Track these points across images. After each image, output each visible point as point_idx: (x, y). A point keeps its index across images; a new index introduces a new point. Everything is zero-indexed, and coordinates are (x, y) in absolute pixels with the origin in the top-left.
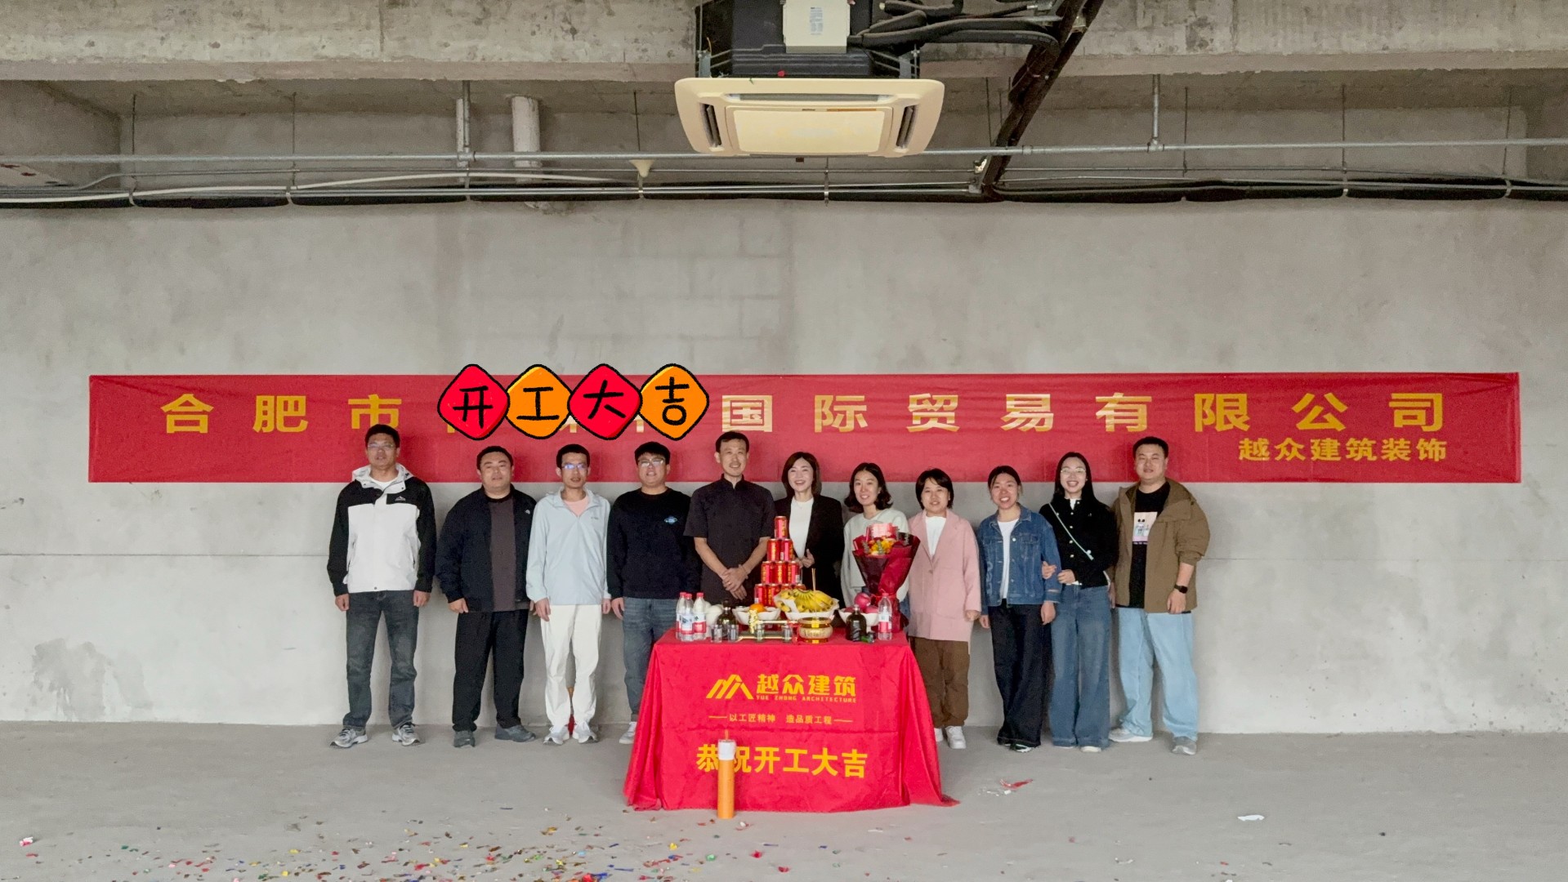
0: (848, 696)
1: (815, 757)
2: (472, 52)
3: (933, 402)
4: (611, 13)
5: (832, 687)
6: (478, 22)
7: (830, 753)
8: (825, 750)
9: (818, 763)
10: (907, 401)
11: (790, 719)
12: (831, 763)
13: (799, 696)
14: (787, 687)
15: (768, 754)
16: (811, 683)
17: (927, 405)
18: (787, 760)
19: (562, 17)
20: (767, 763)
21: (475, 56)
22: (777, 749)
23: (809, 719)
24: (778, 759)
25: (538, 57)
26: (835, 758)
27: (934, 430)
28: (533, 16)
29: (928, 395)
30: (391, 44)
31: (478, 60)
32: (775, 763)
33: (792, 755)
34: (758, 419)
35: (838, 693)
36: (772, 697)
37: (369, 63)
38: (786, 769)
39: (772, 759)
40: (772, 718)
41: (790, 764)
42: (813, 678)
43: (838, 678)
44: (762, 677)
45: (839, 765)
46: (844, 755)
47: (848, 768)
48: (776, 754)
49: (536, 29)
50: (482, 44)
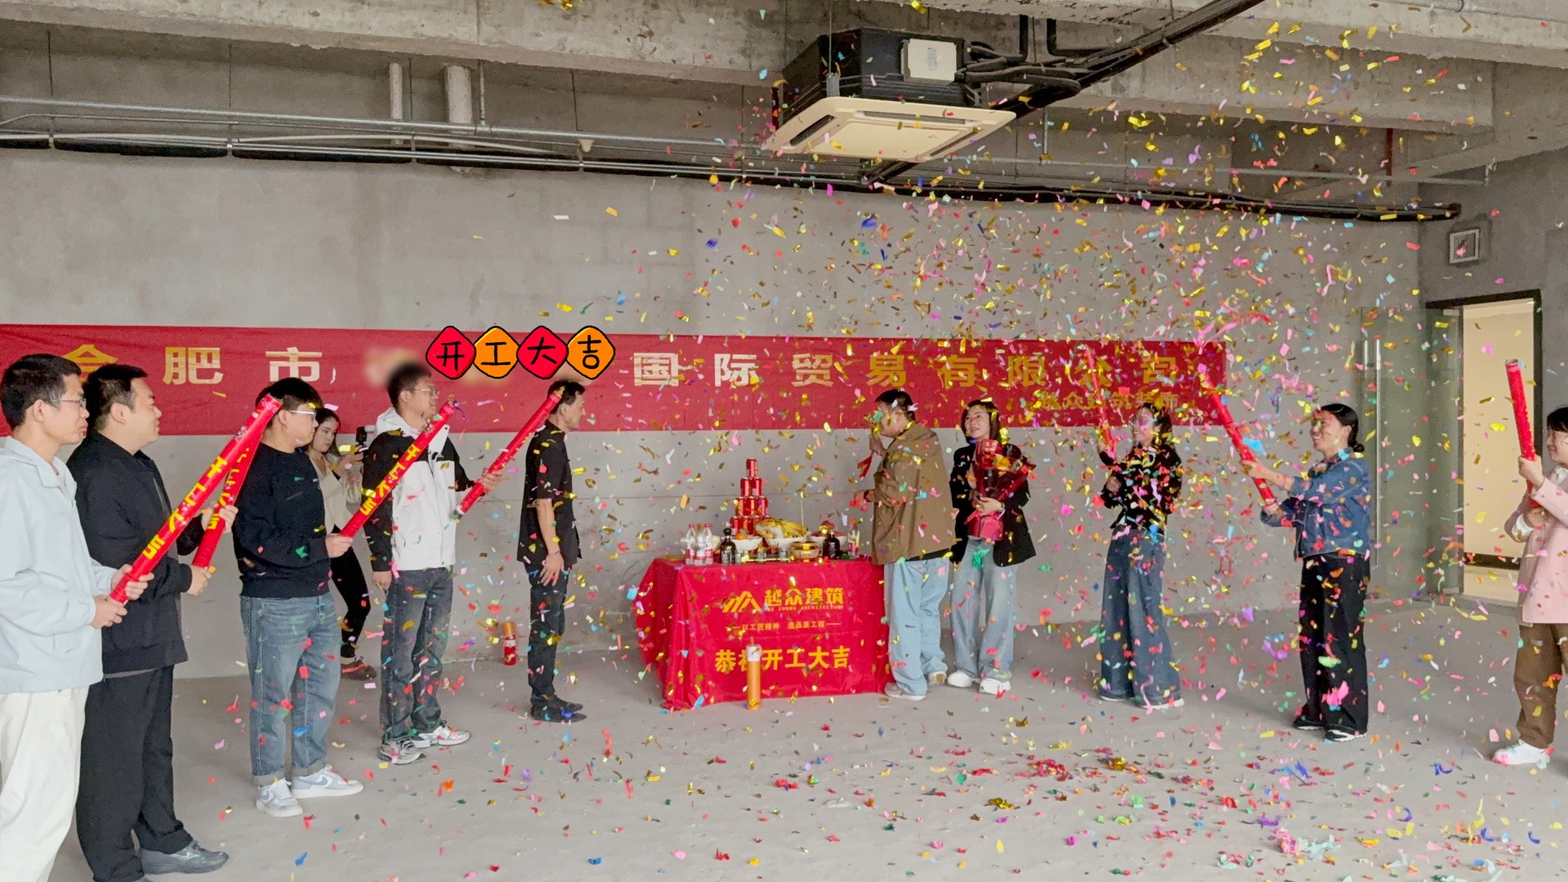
0: (837, 603)
1: (811, 654)
2: (562, 43)
3: (813, 361)
4: (682, 21)
5: (824, 596)
6: (567, 17)
7: (823, 650)
8: (819, 648)
9: (813, 659)
10: (792, 359)
11: (791, 626)
12: (825, 659)
13: (798, 606)
14: (790, 600)
15: (773, 655)
16: (809, 596)
17: (808, 363)
18: (788, 658)
19: (641, 20)
20: (772, 662)
21: (564, 48)
22: (780, 651)
23: (806, 625)
24: (781, 658)
25: (620, 54)
26: (827, 654)
27: (813, 385)
28: (616, 17)
29: (808, 355)
30: (488, 30)
31: (567, 51)
32: (779, 662)
33: (792, 655)
34: (665, 375)
35: (829, 601)
36: (776, 608)
37: (467, 44)
38: (787, 666)
39: (777, 659)
40: (776, 626)
41: (792, 662)
42: (809, 590)
43: (829, 589)
44: (768, 592)
45: (829, 659)
46: (834, 651)
47: (836, 661)
48: (780, 655)
49: (617, 28)
50: (570, 38)
